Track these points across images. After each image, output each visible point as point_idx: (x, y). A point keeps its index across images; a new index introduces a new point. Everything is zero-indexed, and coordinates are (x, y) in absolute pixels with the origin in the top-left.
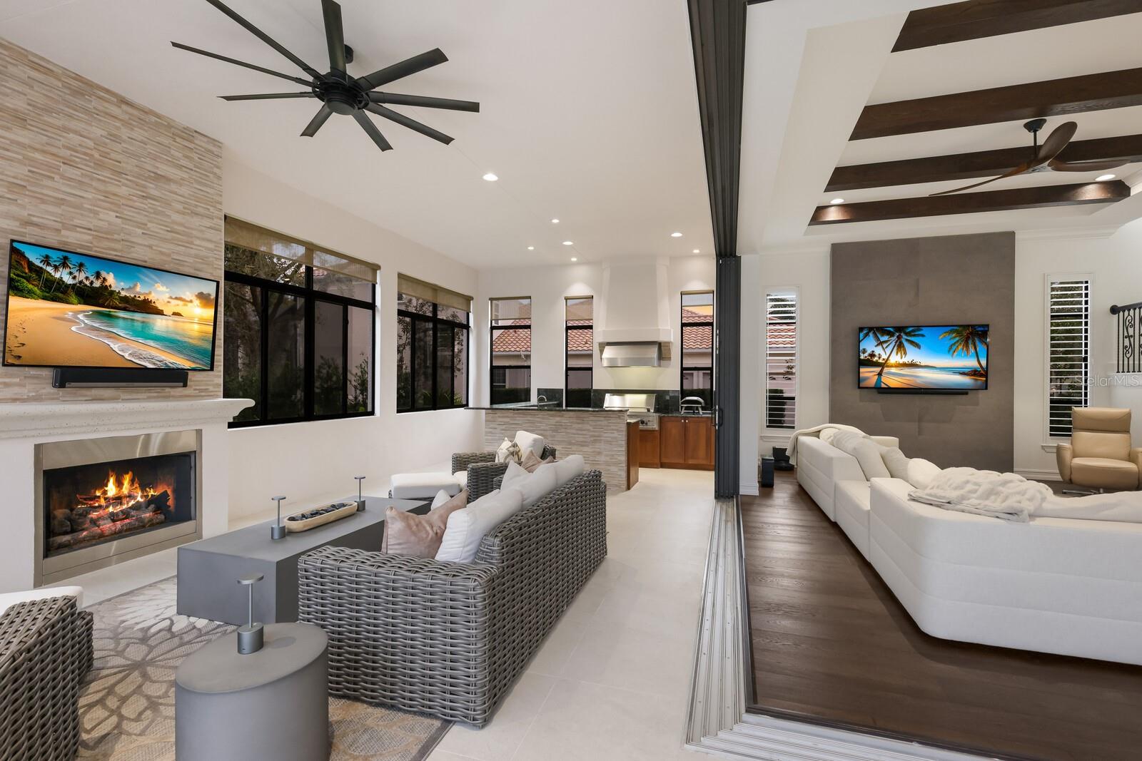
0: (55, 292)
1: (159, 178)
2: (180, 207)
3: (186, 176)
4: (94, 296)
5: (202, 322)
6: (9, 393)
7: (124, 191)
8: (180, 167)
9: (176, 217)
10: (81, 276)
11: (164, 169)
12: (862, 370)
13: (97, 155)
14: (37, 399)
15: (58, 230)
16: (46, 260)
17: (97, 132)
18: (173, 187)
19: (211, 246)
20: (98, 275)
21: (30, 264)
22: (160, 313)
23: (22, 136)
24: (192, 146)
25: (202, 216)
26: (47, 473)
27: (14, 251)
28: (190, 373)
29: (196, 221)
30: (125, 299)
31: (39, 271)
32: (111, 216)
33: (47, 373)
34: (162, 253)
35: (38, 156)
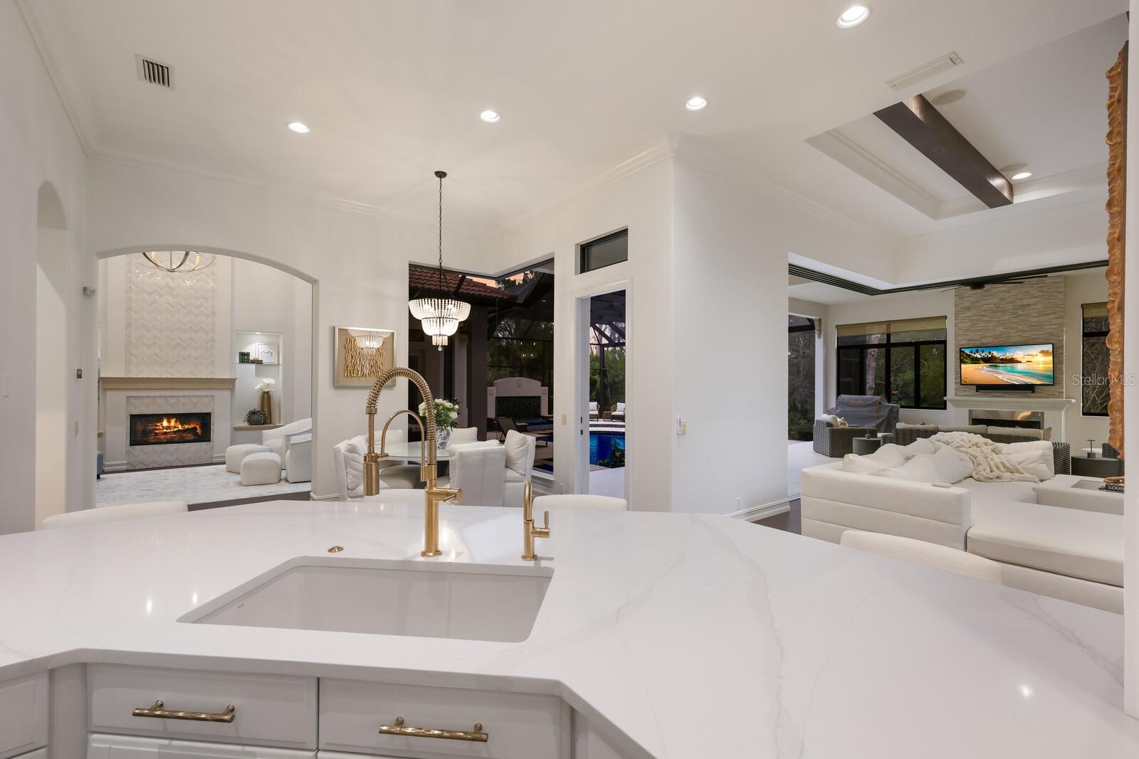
0: (975, 361)
1: (1023, 306)
2: (1036, 315)
3: (1039, 300)
4: (989, 360)
5: (1045, 363)
6: (965, 393)
7: (1006, 317)
8: (1035, 297)
9: (1033, 320)
10: (984, 354)
11: (1025, 302)
13: (994, 309)
14: (973, 396)
15: (980, 340)
16: (971, 352)
17: (995, 300)
18: (1032, 307)
19: (1056, 326)
20: (990, 353)
21: (966, 354)
22: (1020, 362)
23: (969, 314)
24: (1043, 285)
25: (1049, 314)
26: (973, 419)
27: (961, 351)
28: (1036, 387)
29: (1045, 318)
30: (1002, 359)
31: (969, 356)
32: (1001, 329)
33: (975, 387)
34: (1026, 337)
35: (974, 318)
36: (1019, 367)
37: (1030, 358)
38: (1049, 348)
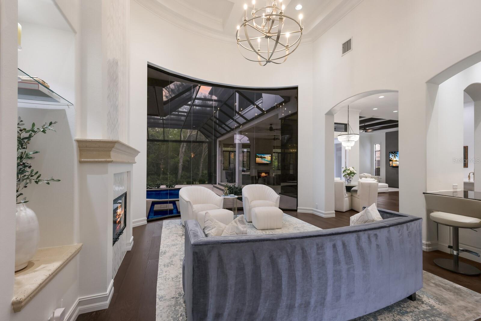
12: (390, 162)
20: (261, 155)
28: (268, 164)
30: (263, 157)
31: (258, 156)
34: (266, 152)
36: (266, 159)
37: (267, 157)
38: (270, 155)
